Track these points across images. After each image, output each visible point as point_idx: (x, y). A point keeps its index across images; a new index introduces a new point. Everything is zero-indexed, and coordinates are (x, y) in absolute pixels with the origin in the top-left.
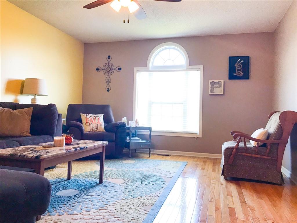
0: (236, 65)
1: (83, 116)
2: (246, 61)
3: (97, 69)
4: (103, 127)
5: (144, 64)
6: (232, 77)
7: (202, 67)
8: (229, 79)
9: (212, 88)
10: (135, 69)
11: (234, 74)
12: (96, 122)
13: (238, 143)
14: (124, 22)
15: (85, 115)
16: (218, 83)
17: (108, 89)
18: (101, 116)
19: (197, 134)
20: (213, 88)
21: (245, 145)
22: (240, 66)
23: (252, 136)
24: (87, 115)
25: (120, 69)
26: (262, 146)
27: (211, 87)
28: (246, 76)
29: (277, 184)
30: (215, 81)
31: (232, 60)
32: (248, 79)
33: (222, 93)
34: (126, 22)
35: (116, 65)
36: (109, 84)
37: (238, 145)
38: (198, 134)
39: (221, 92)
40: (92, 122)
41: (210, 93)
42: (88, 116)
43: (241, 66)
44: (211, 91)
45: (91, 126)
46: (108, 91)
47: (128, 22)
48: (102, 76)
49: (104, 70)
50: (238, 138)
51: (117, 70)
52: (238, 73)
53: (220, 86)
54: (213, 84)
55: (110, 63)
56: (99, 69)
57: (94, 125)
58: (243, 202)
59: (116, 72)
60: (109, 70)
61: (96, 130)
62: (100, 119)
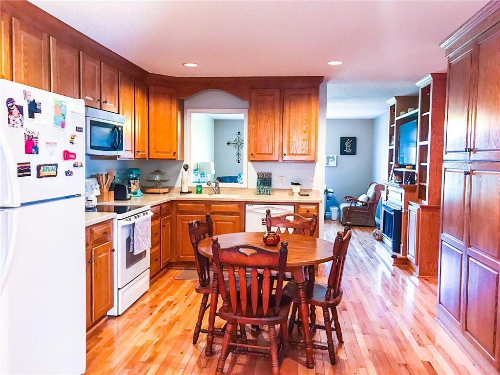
0: (346, 144)
2: (354, 140)
3: (228, 144)
6: (343, 152)
8: (341, 154)
11: (344, 150)
13: (351, 203)
16: (332, 157)
21: (355, 205)
22: (350, 145)
23: (358, 199)
26: (365, 205)
28: (354, 153)
29: (373, 227)
30: (330, 156)
31: (343, 140)
32: (355, 154)
36: (240, 156)
37: (351, 205)
39: (335, 165)
46: (239, 162)
48: (232, 149)
49: (234, 145)
50: (351, 201)
52: (348, 150)
53: (334, 160)
55: (240, 138)
56: (230, 144)
58: (356, 233)
60: (239, 144)
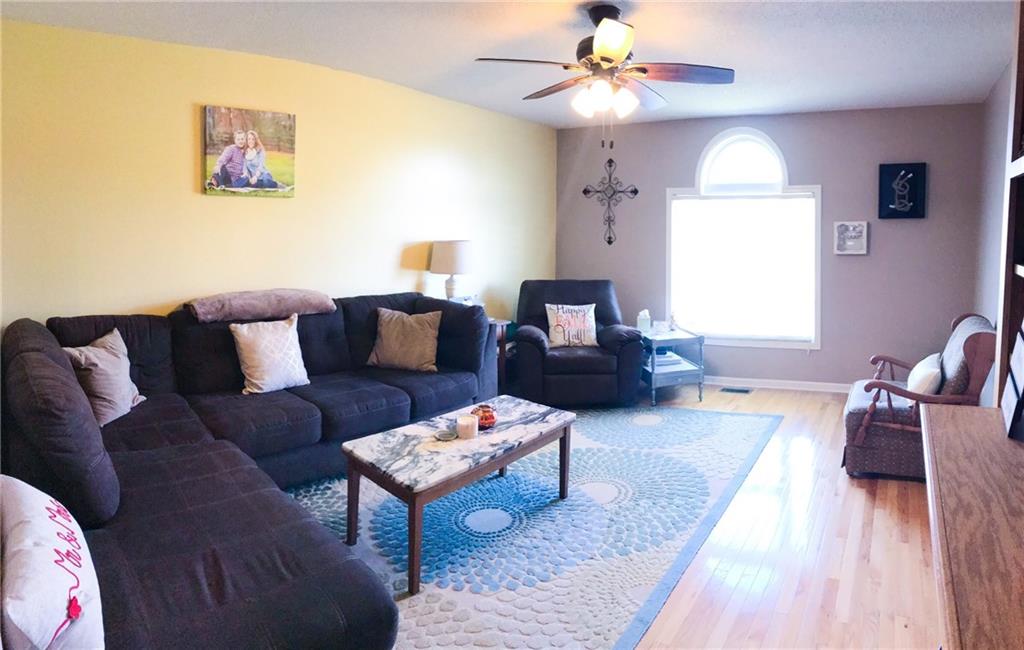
0: (894, 186)
1: (551, 309)
2: (917, 174)
3: (586, 192)
4: (593, 335)
5: (687, 180)
6: (885, 213)
7: (818, 188)
8: (880, 218)
9: (842, 240)
10: (669, 191)
11: (891, 206)
12: (578, 323)
13: (876, 399)
14: (603, 146)
15: (554, 307)
16: (855, 228)
17: (610, 238)
18: (590, 309)
19: (810, 341)
20: (844, 240)
22: (906, 188)
24: (560, 306)
25: (635, 192)
27: (839, 237)
28: (918, 212)
30: (849, 224)
32: (923, 216)
33: (864, 252)
34: (607, 145)
35: (627, 183)
36: (613, 227)
38: (813, 342)
39: (861, 249)
40: (569, 323)
41: (836, 252)
42: (561, 311)
43: (908, 187)
44: (840, 247)
45: (566, 333)
46: (610, 242)
47: (611, 147)
48: (594, 207)
49: (599, 194)
50: (875, 390)
51: (629, 194)
52: (901, 203)
53: (860, 235)
54: (844, 229)
55: (613, 177)
56: (589, 192)
57: (573, 332)
59: (626, 201)
60: (611, 193)
61: (577, 341)
62: (587, 317)
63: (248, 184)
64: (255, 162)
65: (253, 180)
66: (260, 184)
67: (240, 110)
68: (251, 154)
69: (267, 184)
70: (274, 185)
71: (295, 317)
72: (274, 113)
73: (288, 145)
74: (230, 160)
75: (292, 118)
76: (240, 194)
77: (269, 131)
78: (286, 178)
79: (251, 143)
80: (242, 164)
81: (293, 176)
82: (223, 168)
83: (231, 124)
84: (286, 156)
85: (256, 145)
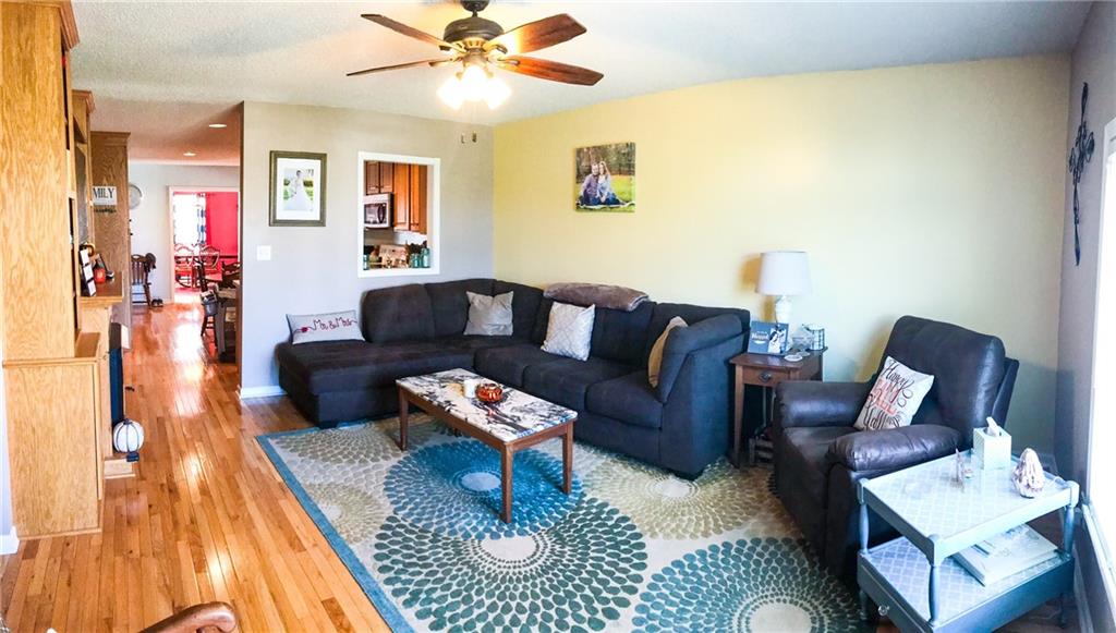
17: (1077, 252)
25: (1092, 147)
63: (600, 203)
64: (604, 185)
65: (603, 199)
66: (608, 202)
67: (594, 147)
68: (602, 179)
69: (613, 202)
70: (617, 202)
71: (594, 306)
72: (617, 145)
73: (627, 169)
74: (589, 185)
75: (631, 146)
76: (594, 210)
77: (613, 159)
78: (626, 196)
79: (602, 171)
80: (595, 188)
81: (630, 194)
82: (585, 191)
83: (590, 160)
84: (625, 178)
85: (605, 171)
